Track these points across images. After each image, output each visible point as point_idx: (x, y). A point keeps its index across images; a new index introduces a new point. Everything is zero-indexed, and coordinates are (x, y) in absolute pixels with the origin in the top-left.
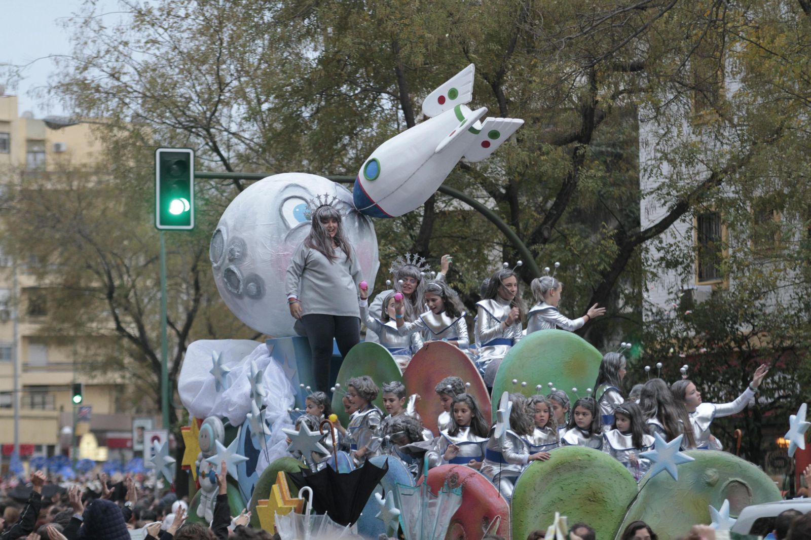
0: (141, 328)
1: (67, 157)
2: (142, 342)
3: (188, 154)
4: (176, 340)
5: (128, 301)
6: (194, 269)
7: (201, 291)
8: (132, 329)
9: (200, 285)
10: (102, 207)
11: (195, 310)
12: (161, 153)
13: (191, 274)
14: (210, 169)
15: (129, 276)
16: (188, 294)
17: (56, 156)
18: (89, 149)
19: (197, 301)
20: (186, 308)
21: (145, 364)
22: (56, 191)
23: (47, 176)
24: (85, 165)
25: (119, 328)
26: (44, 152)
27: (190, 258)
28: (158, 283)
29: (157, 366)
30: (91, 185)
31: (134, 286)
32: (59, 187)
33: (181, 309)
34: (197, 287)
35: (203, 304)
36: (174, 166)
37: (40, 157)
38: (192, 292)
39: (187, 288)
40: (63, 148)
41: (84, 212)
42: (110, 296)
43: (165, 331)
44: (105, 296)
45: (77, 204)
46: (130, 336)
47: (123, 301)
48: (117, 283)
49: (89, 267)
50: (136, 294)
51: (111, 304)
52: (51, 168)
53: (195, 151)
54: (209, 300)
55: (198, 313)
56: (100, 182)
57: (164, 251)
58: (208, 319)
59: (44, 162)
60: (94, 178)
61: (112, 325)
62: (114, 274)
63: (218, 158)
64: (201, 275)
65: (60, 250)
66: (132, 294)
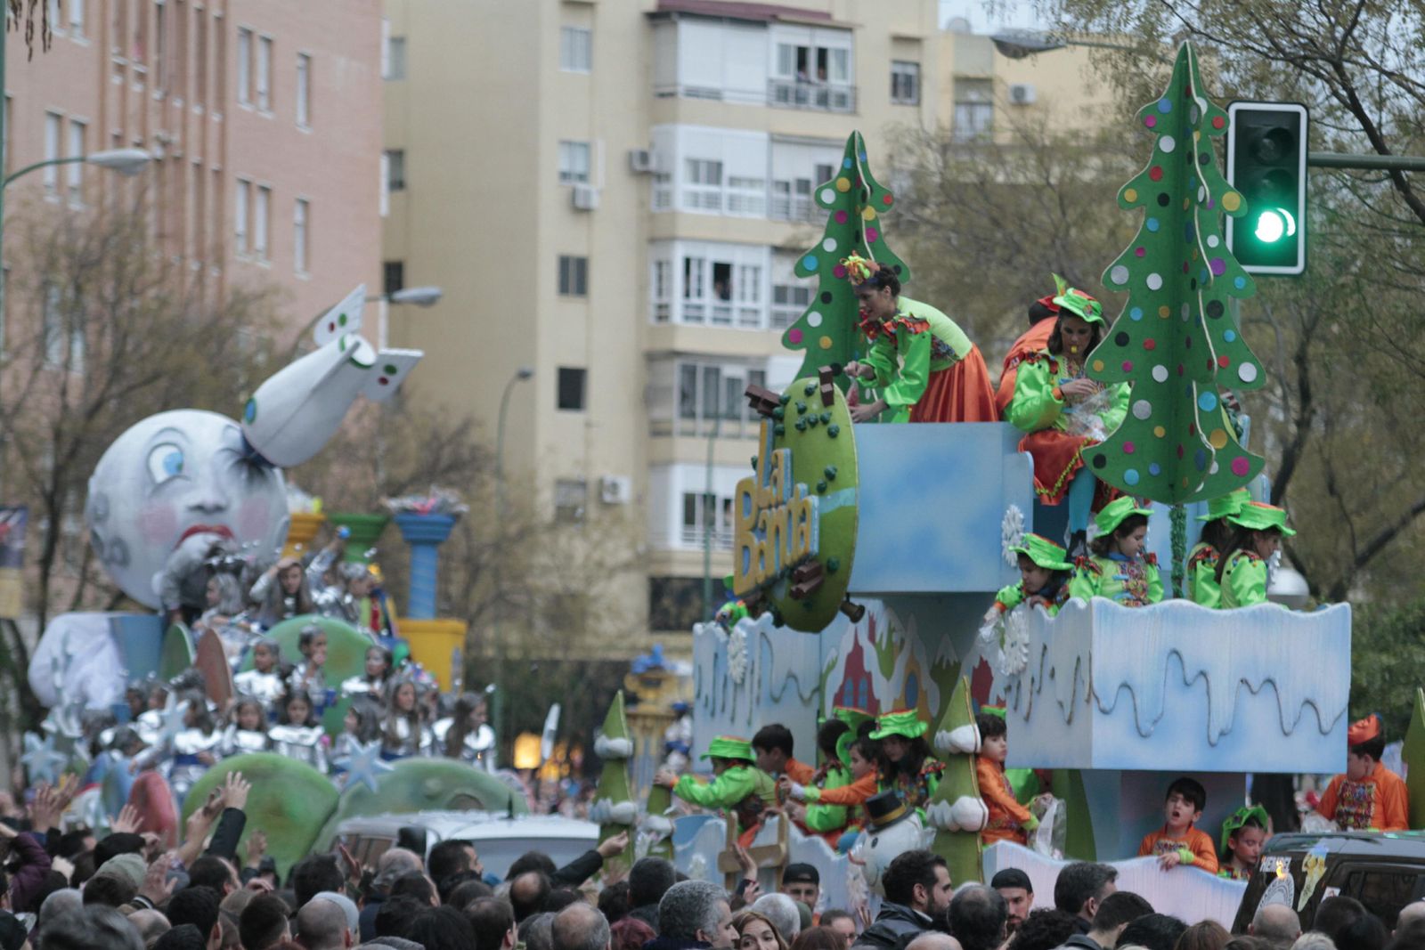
1: (1038, 115)
3: (1297, 115)
7: (1314, 403)
9: (1313, 389)
10: (1110, 222)
11: (1299, 442)
12: (1238, 112)
13: (1293, 366)
14: (1340, 147)
16: (1286, 409)
17: (1015, 114)
18: (1085, 100)
19: (1303, 424)
20: (1282, 439)
22: (1014, 187)
23: (996, 154)
24: (1075, 134)
26: (990, 104)
27: (1290, 334)
30: (1087, 176)
32: (1021, 179)
33: (1270, 440)
34: (1305, 396)
35: (1318, 426)
36: (1266, 141)
37: (982, 114)
38: (1294, 404)
39: (1284, 398)
40: (1030, 97)
41: (1073, 232)
45: (1057, 214)
52: (1004, 138)
53: (1307, 109)
54: (1329, 423)
55: (1307, 448)
56: (1106, 170)
58: (1327, 463)
59: (991, 127)
60: (1095, 162)
63: (1357, 125)
64: (1314, 370)
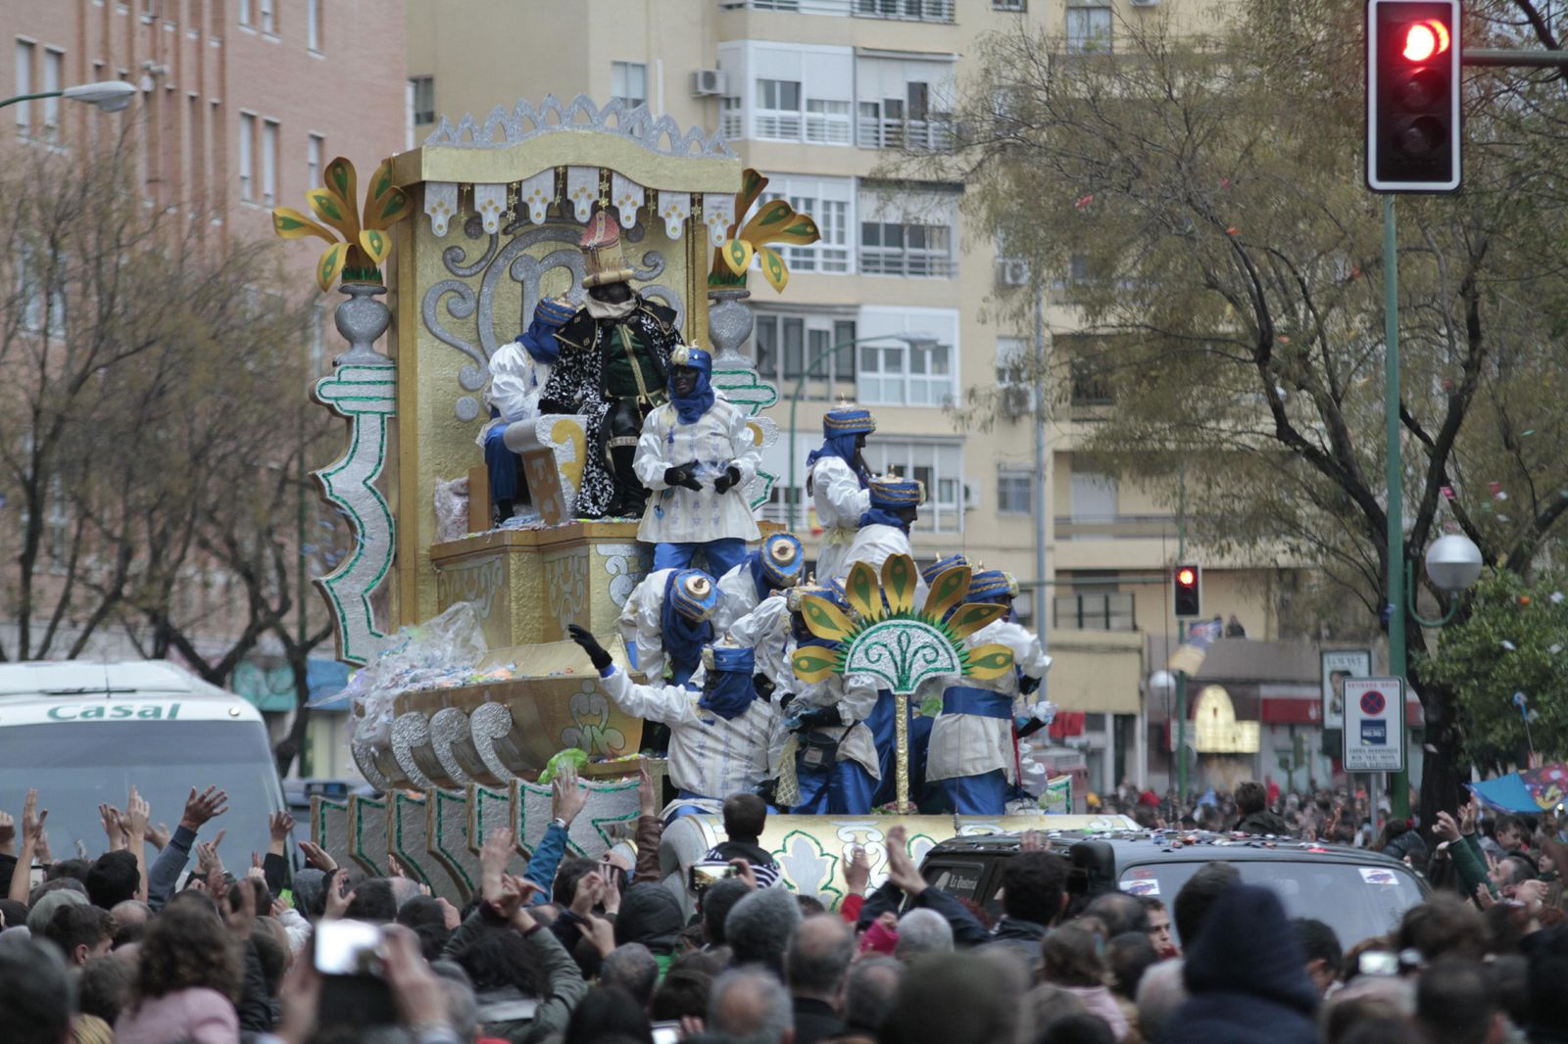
0: (1338, 433)
1: (1158, 19)
2: (1340, 465)
3: (1449, 6)
4: (1425, 461)
5: (1307, 366)
6: (1467, 289)
7: (1485, 344)
8: (1315, 433)
9: (1482, 327)
10: (1245, 140)
11: (1469, 388)
13: (1460, 299)
14: (1506, 43)
15: (1310, 306)
16: (1451, 349)
17: (1133, 19)
19: (1473, 366)
20: (1449, 388)
21: (1347, 521)
22: (1131, 101)
23: (1110, 64)
24: (1202, 39)
25: (1285, 432)
26: (1106, 8)
27: (1456, 263)
28: (1379, 323)
29: (1377, 524)
30: (1216, 86)
31: (1320, 331)
32: (1139, 92)
33: (1437, 385)
34: (1474, 335)
35: (1492, 368)
37: (1098, 20)
38: (1462, 345)
39: (1450, 336)
41: (1202, 151)
42: (1263, 355)
43: (1397, 438)
44: (1252, 357)
45: (1183, 134)
46: (1311, 453)
47: (1296, 367)
48: (1280, 323)
49: (1213, 284)
50: (1325, 352)
51: (1264, 375)
52: (1121, 46)
54: (1504, 365)
55: (1477, 394)
56: (1240, 78)
57: (1394, 245)
58: (1502, 410)
59: (1107, 33)
60: (1224, 70)
61: (1269, 424)
62: (1273, 303)
63: (1523, 17)
64: (1485, 305)
65: (1141, 242)
66: (1316, 349)
